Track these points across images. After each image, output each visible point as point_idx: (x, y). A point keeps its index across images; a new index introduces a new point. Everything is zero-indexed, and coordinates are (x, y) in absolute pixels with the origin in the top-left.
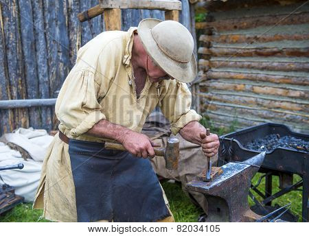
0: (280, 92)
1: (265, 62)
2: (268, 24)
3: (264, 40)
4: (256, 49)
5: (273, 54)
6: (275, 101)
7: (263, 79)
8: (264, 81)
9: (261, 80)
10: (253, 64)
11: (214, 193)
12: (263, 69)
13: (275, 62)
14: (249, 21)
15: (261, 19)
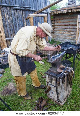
1: (66, 27)
3: (66, 22)
4: (64, 24)
5: (68, 25)
6: (68, 35)
8: (66, 31)
10: (64, 28)
11: (53, 63)
12: (66, 29)
13: (68, 27)
14: (63, 18)
15: (65, 18)
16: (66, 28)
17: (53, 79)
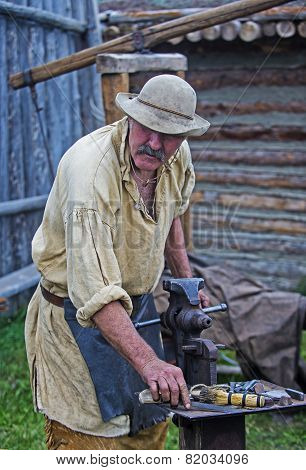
0: (270, 202)
1: (241, 149)
2: (241, 84)
3: (237, 111)
4: (224, 126)
5: (256, 135)
6: (263, 219)
7: (239, 180)
8: (239, 184)
9: (234, 183)
10: (218, 154)
12: (237, 162)
13: (259, 149)
14: (208, 77)
15: (229, 74)
16: (239, 155)
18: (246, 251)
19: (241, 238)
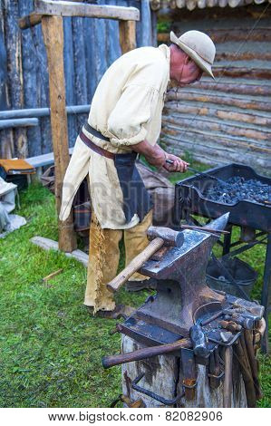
0: (246, 118)
1: (232, 83)
2: (237, 40)
4: (224, 68)
5: (241, 75)
6: (240, 128)
7: (229, 102)
8: (229, 105)
9: (226, 104)
10: (219, 86)
12: (229, 92)
13: (243, 84)
14: (218, 34)
16: (231, 87)
17: (161, 362)
18: (228, 146)
19: (227, 138)
